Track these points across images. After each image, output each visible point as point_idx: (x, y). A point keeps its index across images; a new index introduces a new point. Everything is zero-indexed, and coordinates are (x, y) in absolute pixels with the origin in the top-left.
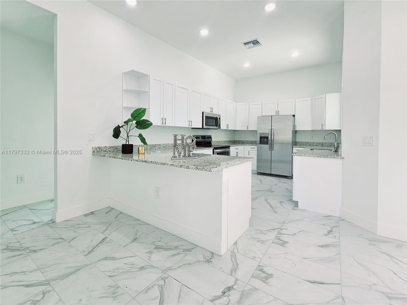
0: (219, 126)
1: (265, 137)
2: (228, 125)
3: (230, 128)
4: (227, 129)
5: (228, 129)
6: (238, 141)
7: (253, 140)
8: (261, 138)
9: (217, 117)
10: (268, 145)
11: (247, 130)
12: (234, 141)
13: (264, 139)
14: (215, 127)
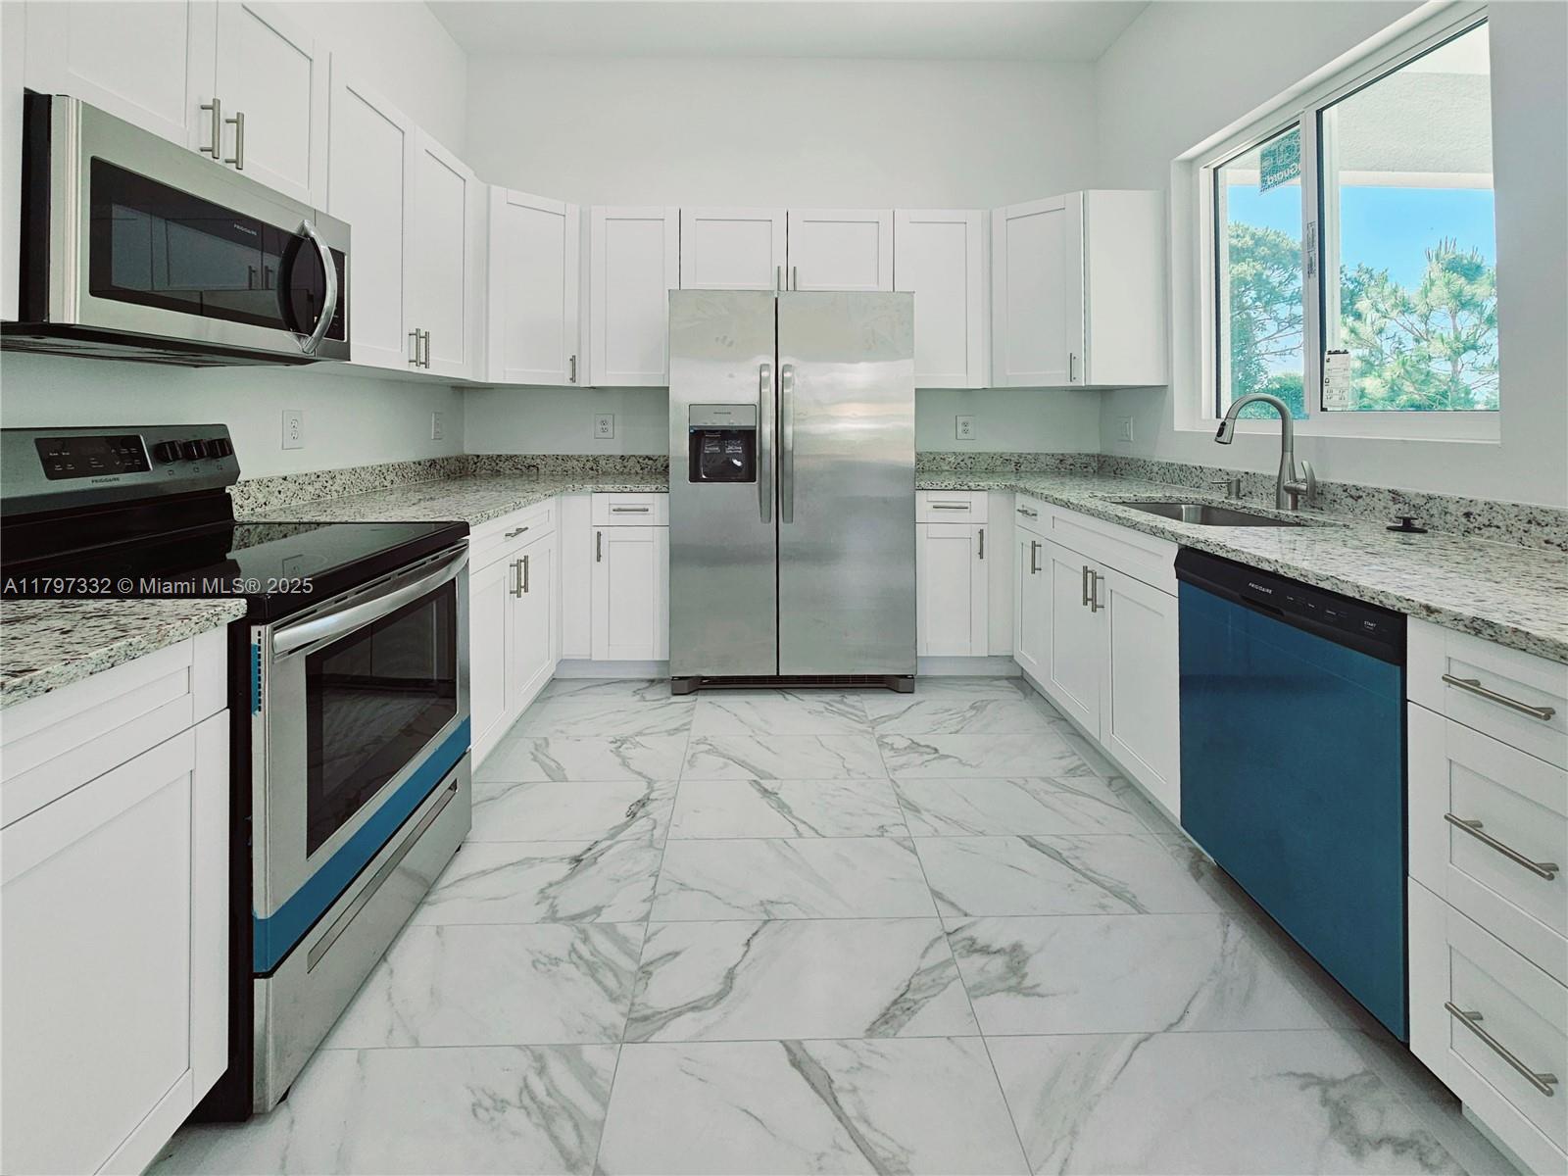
0: (337, 328)
1: (725, 435)
2: (427, 336)
3: (446, 364)
4: (414, 368)
5: (422, 370)
6: (489, 457)
7: (607, 453)
8: (698, 436)
9: (303, 228)
10: (748, 489)
11: (568, 383)
12: (458, 459)
13: (723, 449)
14: (282, 341)
